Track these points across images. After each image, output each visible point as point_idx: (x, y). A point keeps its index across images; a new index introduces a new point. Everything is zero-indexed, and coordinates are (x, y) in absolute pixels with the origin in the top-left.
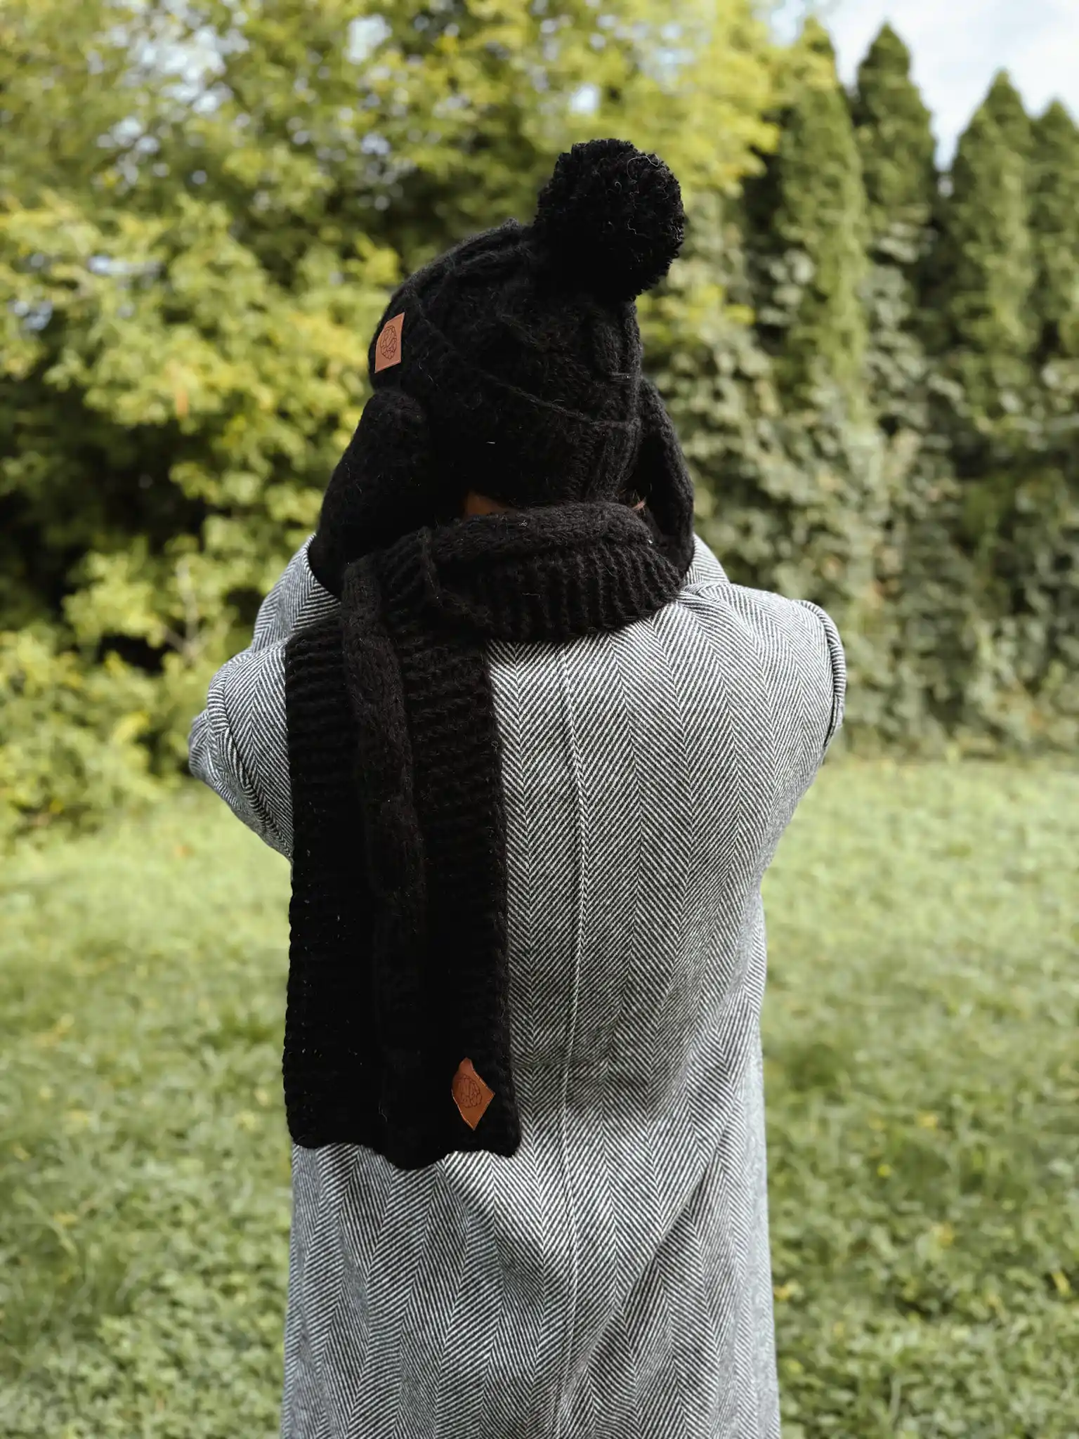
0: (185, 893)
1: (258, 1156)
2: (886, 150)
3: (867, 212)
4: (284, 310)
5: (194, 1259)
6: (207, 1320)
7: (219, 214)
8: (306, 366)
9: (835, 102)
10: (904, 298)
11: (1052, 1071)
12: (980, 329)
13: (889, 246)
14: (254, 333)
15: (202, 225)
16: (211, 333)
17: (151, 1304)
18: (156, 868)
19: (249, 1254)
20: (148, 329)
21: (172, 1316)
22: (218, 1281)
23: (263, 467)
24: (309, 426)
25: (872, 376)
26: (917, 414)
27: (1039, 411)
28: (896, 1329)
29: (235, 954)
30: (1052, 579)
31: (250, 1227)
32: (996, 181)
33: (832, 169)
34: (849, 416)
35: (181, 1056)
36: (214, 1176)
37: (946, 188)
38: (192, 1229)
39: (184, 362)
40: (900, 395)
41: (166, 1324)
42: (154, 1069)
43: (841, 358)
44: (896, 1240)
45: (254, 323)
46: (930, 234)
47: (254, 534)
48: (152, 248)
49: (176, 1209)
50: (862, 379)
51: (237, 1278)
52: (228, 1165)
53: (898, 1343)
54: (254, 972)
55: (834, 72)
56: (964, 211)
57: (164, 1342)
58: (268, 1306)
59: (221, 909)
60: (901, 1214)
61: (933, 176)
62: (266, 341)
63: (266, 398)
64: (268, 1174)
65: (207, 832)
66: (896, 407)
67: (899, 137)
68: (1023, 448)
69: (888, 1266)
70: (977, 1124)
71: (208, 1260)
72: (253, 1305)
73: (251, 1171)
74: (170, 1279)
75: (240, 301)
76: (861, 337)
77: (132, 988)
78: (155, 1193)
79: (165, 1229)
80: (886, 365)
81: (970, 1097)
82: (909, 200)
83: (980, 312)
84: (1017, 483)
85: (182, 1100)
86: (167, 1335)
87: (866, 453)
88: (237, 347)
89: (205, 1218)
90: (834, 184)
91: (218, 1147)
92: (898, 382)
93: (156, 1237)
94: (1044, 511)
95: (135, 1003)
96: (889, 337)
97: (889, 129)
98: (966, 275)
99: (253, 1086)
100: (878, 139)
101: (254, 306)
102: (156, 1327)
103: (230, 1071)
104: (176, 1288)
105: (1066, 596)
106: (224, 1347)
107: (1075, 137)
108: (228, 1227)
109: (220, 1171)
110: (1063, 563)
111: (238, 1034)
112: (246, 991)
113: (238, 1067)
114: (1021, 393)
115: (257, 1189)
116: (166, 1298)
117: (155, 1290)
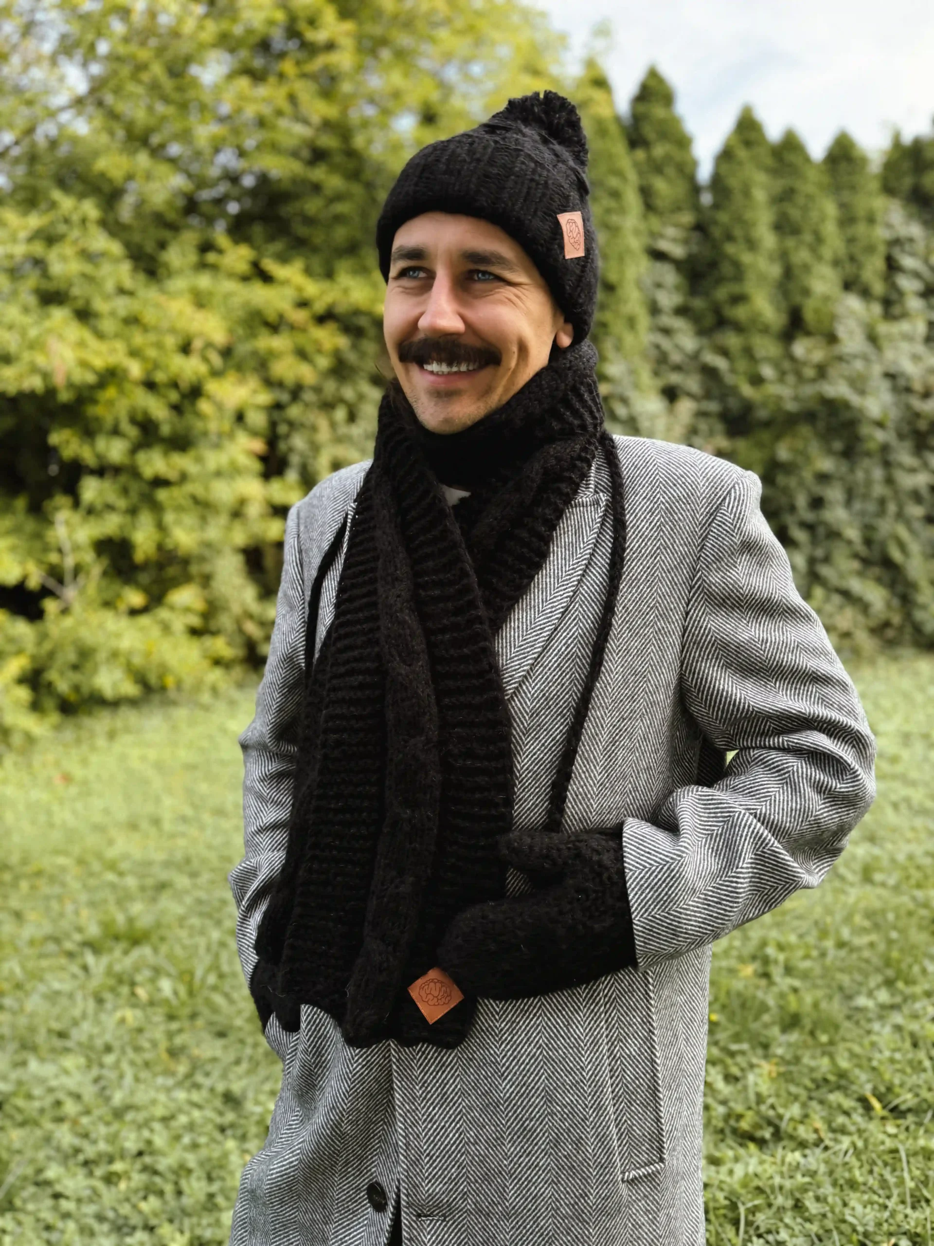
0: (63, 815)
1: (138, 1049)
2: (657, 168)
3: (645, 217)
4: (150, 293)
5: (77, 1151)
6: (90, 1209)
7: (90, 209)
8: (171, 342)
9: (614, 129)
10: (677, 288)
11: (848, 919)
12: (740, 313)
13: (664, 245)
14: (122, 312)
15: (75, 218)
16: (84, 315)
17: (34, 1198)
18: (38, 795)
19: (131, 1142)
20: (26, 310)
21: (55, 1208)
22: (99, 1172)
23: (133, 432)
24: (174, 396)
25: (653, 353)
26: (693, 383)
27: (791, 379)
28: (737, 1159)
29: (112, 866)
30: (808, 516)
31: (130, 1116)
32: (747, 193)
33: (613, 182)
34: (637, 386)
35: (63, 961)
36: (95, 1072)
37: (706, 199)
38: (75, 1122)
39: (61, 337)
40: (678, 368)
41: (48, 1216)
42: (37, 976)
43: (629, 339)
44: (729, 1078)
45: (123, 305)
46: (696, 235)
47: (125, 491)
48: (31, 239)
49: (58, 1104)
50: (644, 355)
51: (118, 1166)
52: (109, 1059)
53: (739, 1171)
54: (131, 882)
55: (611, 103)
56: (723, 217)
57: (45, 1235)
58: (148, 1191)
59: (99, 828)
60: (732, 1054)
61: (695, 189)
62: (132, 321)
63: (135, 370)
64: (147, 1065)
65: (84, 762)
66: (675, 378)
67: (668, 158)
68: (779, 410)
69: (724, 1103)
71: (90, 1151)
72: (136, 1191)
73: (132, 1063)
74: (52, 1172)
75: (110, 286)
76: (644, 321)
77: (14, 903)
78: (37, 1091)
79: (48, 1125)
80: (666, 343)
81: (781, 947)
82: (677, 209)
83: (739, 299)
84: (778, 437)
85: (64, 1001)
86: (48, 1228)
87: (653, 418)
88: (108, 325)
89: (87, 1112)
90: (616, 195)
91: (99, 1043)
92: (676, 357)
93: (39, 1133)
94: (800, 460)
95: (18, 915)
96: (667, 320)
97: (659, 150)
98: (726, 269)
99: (133, 984)
100: (650, 160)
101: (122, 291)
102: (38, 1220)
103: (109, 972)
104: (58, 1180)
105: (821, 531)
106: (107, 1235)
107: (807, 159)
108: (109, 1118)
109: (101, 1065)
110: (817, 503)
111: (117, 938)
112: (123, 899)
113: (118, 968)
114: (776, 364)
115: (137, 1080)
116: (49, 1191)
117: (37, 1184)
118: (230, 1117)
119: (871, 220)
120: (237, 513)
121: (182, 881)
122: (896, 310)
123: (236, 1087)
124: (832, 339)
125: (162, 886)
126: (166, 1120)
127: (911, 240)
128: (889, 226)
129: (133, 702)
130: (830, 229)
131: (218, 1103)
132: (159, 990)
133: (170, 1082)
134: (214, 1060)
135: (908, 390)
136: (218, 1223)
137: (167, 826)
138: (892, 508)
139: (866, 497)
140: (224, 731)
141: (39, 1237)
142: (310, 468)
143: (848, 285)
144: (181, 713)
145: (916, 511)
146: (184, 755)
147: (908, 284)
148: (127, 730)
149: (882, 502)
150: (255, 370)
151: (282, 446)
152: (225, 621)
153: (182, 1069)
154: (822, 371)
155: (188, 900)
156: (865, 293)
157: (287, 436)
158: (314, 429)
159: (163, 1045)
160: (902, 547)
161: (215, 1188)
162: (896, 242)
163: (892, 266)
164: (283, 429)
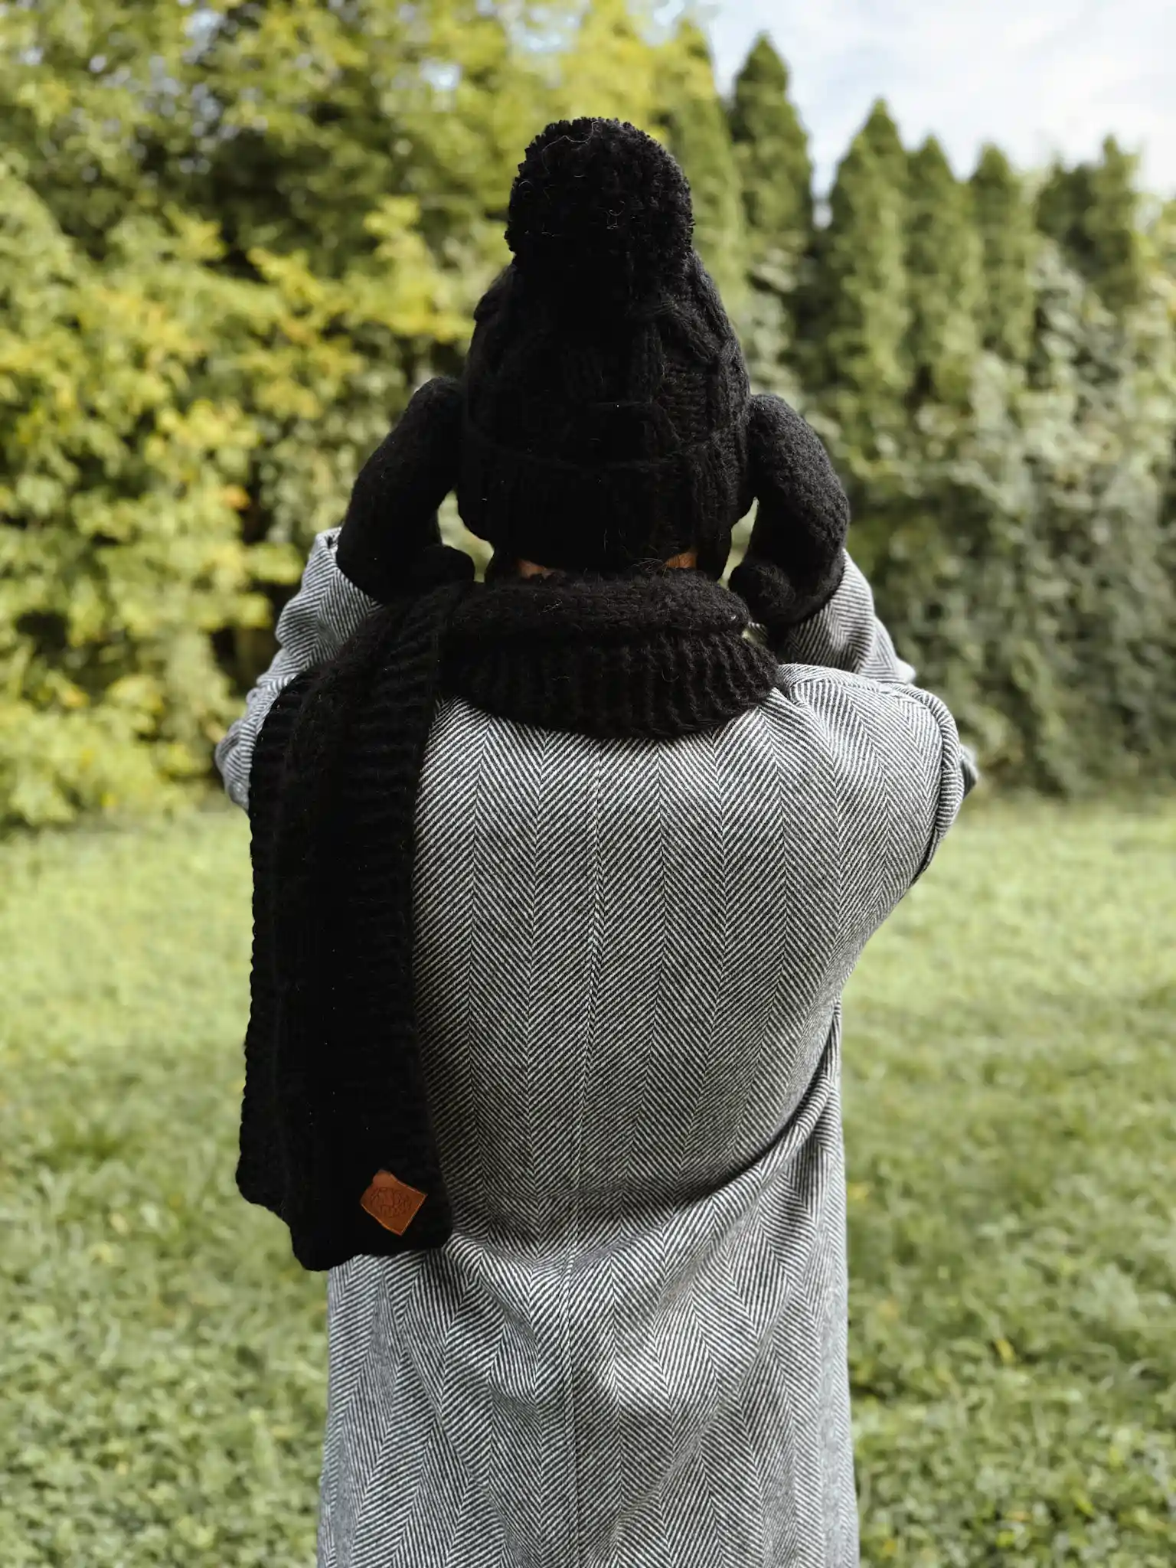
1: (121, 1295)
2: (763, 170)
3: (747, 232)
4: (93, 285)
5: (59, 1428)
6: (84, 1501)
8: (120, 351)
9: (714, 116)
10: (783, 327)
12: (857, 368)
13: (769, 273)
14: (55, 309)
17: (11, 1487)
19: (129, 1414)
21: (40, 1501)
22: (91, 1452)
23: (69, 472)
24: (123, 424)
27: (915, 456)
29: (58, 1052)
31: (125, 1382)
32: (874, 216)
33: (711, 185)
36: (69, 1325)
37: (823, 217)
38: (52, 1391)
41: (34, 1512)
45: (57, 299)
46: (810, 263)
49: (28, 1368)
51: (115, 1447)
52: (86, 1309)
54: (85, 1073)
55: (710, 80)
56: (844, 244)
57: (31, 1535)
58: (160, 1475)
59: (35, 1000)
61: (808, 202)
62: (71, 321)
63: (65, 389)
64: (136, 1315)
67: (777, 160)
68: (898, 493)
70: (907, 1192)
71: (76, 1428)
72: (141, 1477)
73: (116, 1314)
74: (30, 1455)
75: (41, 269)
79: (17, 1396)
81: (895, 1165)
82: (787, 226)
83: (857, 350)
84: (893, 527)
85: (18, 1234)
86: (33, 1524)
88: (34, 325)
89: (67, 1378)
90: (712, 201)
91: (71, 1288)
93: (6, 1407)
94: (918, 558)
96: (767, 367)
97: (768, 148)
98: (844, 311)
99: (106, 1211)
100: (755, 158)
101: (57, 279)
102: (18, 1517)
103: (73, 1195)
104: (40, 1465)
105: (936, 644)
106: (110, 1532)
107: (949, 178)
108: (96, 1384)
109: (76, 1316)
110: (935, 612)
111: (79, 1150)
112: (80, 1096)
113: (85, 1190)
114: (896, 434)
115: (125, 1334)
116: (28, 1480)
117: (12, 1470)
118: (249, 1379)
119: (1020, 263)
120: (204, 583)
121: (154, 1074)
122: (1042, 377)
123: (255, 1343)
124: (965, 409)
125: (129, 1081)
126: (172, 1385)
127: (1064, 293)
128: (1042, 273)
129: (60, 827)
130: (972, 270)
131: (232, 1361)
132: (141, 1219)
133: (168, 1336)
134: (224, 1308)
135: (1050, 479)
136: (249, 1512)
137: (126, 998)
138: (1020, 621)
139: (992, 606)
140: (185, 868)
141: (23, 1538)
142: (304, 529)
143: (990, 342)
144: (127, 843)
145: (1048, 626)
146: (136, 900)
147: (1057, 347)
148: (56, 864)
149: (1009, 614)
150: (235, 395)
151: (267, 496)
152: (183, 723)
153: (182, 1320)
154: (952, 450)
155: (167, 1099)
156: (1007, 355)
157: (274, 483)
158: (310, 475)
159: (154, 1288)
160: (1029, 669)
161: (242, 1468)
162: (1047, 295)
163: (1041, 324)
164: (267, 473)
